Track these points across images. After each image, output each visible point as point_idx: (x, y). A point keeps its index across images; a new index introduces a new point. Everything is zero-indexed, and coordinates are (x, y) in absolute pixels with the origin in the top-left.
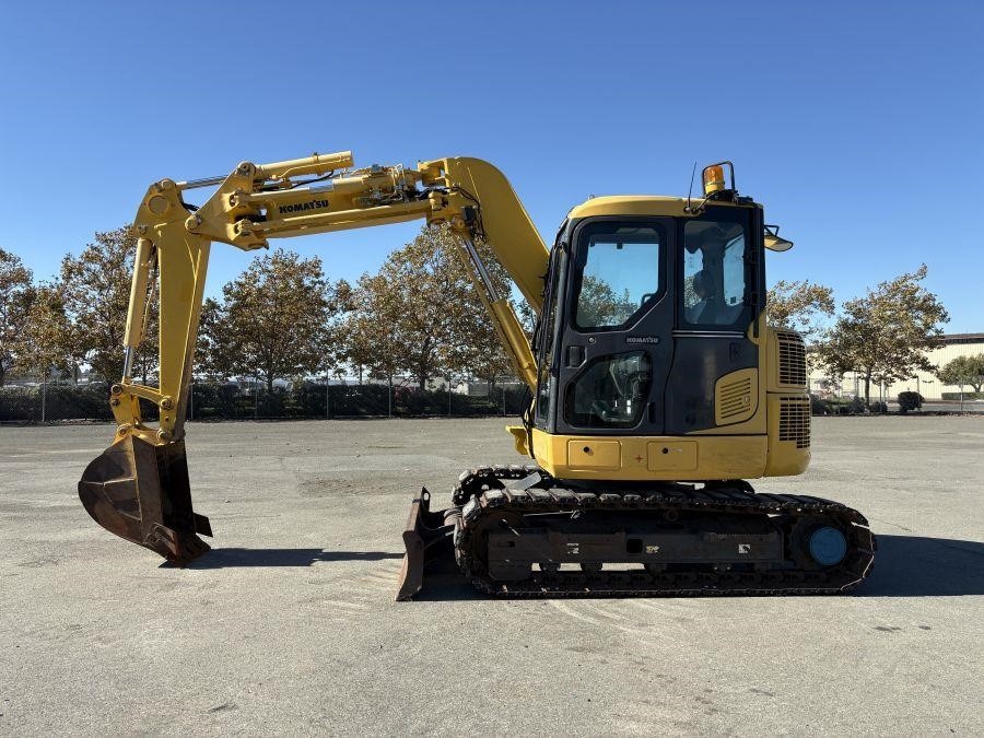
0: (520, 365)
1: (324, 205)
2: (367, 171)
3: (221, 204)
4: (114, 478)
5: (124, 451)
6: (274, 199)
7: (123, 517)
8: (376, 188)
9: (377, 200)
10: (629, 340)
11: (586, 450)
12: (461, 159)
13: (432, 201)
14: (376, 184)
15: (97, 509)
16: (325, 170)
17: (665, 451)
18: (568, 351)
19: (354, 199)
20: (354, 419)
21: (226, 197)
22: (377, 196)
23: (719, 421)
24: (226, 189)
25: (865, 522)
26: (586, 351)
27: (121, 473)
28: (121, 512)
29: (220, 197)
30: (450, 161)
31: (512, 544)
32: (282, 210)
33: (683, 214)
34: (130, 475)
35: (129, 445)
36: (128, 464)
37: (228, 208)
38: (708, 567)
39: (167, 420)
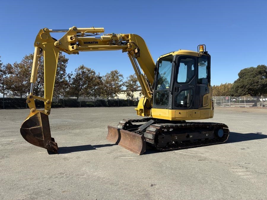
0: (146, 92)
1: (96, 43)
2: (111, 35)
3: (67, 39)
4: (33, 126)
5: (37, 118)
6: (82, 39)
7: (37, 139)
8: (114, 40)
9: (114, 43)
10: (189, 86)
11: (180, 113)
12: (134, 35)
13: (129, 45)
14: (114, 39)
15: (27, 137)
16: (95, 32)
17: (195, 113)
18: (175, 88)
19: (107, 43)
20: (13, 109)
21: (69, 37)
22: (114, 42)
23: (204, 106)
24: (69, 34)
25: (228, 127)
26: (180, 88)
27: (36, 125)
28: (36, 137)
29: (67, 37)
30: (131, 35)
31: (163, 138)
32: (85, 43)
33: (198, 56)
34: (39, 125)
35: (39, 116)
36: (39, 122)
37: (69, 40)
38: (200, 140)
39: (48, 107)
